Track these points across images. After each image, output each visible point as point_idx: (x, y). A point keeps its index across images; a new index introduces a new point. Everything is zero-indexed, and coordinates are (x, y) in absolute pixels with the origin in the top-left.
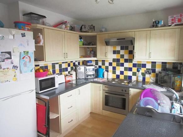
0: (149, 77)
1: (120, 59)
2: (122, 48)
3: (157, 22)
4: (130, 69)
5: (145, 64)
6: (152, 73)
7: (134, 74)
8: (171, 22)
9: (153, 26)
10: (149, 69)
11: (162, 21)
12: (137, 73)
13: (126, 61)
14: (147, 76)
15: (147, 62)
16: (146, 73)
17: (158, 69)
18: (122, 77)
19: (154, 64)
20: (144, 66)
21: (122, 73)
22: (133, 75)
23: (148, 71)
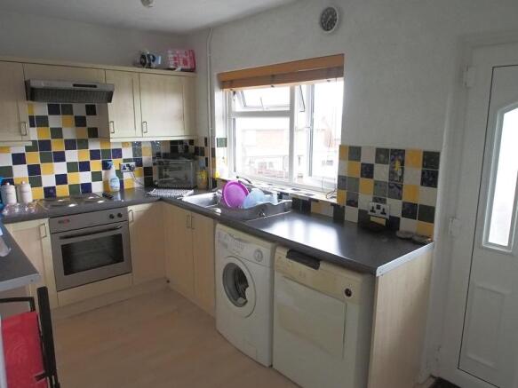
0: (130, 177)
1: (49, 141)
2: (54, 110)
3: (151, 57)
4: (84, 167)
5: (120, 150)
6: (136, 169)
7: (96, 177)
8: (173, 62)
9: (143, 64)
10: (129, 160)
11: (160, 58)
12: (103, 172)
13: (70, 145)
14: (127, 176)
15: (123, 143)
16: (124, 169)
17: (147, 158)
18: (63, 191)
19: (137, 146)
20: (118, 153)
21: (61, 179)
22: (93, 181)
23: (128, 165)
